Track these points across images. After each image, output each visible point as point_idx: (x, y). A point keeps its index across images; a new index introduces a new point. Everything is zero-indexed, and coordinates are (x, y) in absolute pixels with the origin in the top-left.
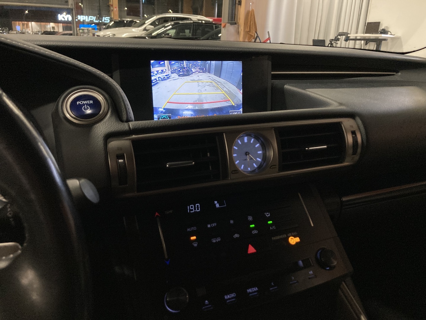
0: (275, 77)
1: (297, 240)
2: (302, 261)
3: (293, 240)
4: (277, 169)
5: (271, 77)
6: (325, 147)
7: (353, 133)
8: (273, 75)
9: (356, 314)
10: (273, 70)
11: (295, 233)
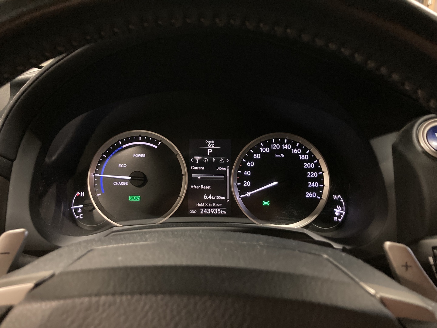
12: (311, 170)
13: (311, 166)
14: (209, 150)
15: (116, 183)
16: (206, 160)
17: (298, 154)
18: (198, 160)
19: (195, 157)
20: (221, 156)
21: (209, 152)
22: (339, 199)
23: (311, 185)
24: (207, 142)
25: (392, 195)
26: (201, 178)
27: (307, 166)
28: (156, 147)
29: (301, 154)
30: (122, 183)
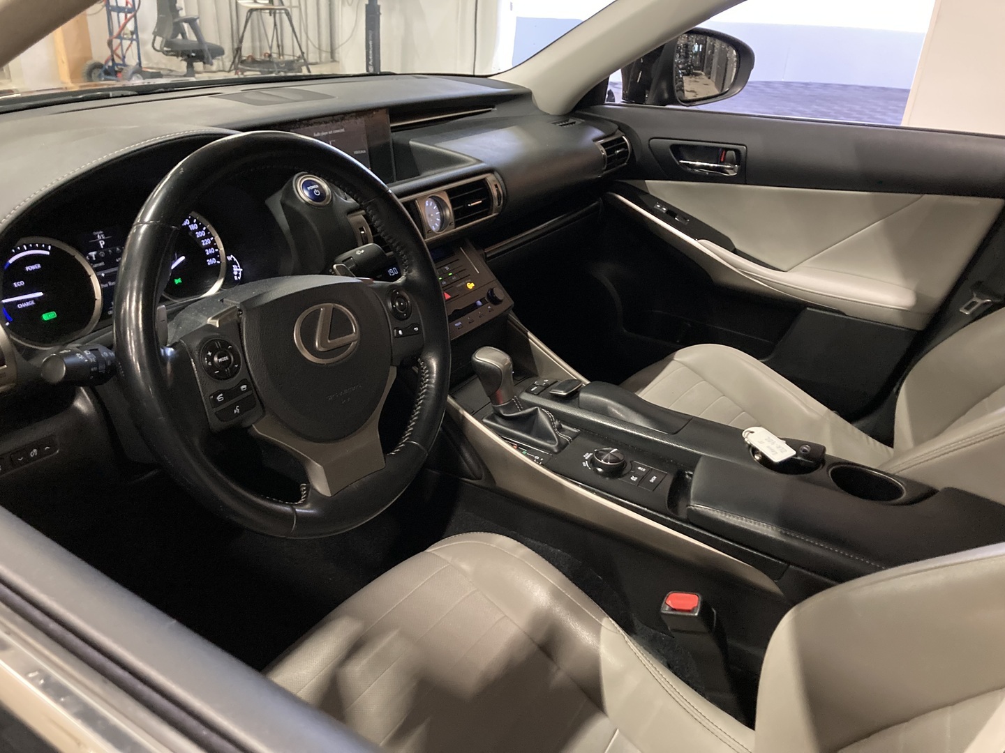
0: (395, 129)
1: (472, 285)
2: (480, 300)
3: (470, 286)
4: (454, 226)
5: (390, 131)
6: (481, 202)
7: (496, 186)
8: (392, 128)
9: (524, 333)
10: (392, 122)
11: (470, 280)
12: (203, 238)
13: (203, 234)
14: (100, 242)
15: (20, 306)
16: (102, 254)
17: (187, 226)
18: (94, 256)
19: (90, 254)
20: (116, 246)
21: (101, 245)
22: (232, 259)
23: (209, 252)
24: (95, 233)
25: (290, 240)
26: (105, 274)
27: (199, 234)
28: (48, 253)
29: (190, 224)
30: (27, 304)
